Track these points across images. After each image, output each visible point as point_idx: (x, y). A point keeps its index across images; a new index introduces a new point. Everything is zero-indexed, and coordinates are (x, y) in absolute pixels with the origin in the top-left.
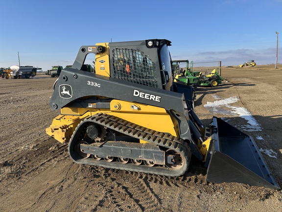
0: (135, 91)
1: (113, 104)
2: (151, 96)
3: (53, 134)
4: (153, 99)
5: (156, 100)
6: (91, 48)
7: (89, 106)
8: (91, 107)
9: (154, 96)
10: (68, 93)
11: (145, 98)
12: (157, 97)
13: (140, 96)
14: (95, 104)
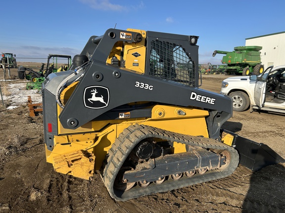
0: (193, 93)
1: (156, 110)
2: (208, 98)
3: (70, 169)
4: (209, 101)
5: (211, 103)
6: (125, 34)
7: (120, 117)
8: (123, 117)
9: (210, 99)
10: (101, 99)
11: (202, 101)
12: (212, 99)
13: (197, 100)
14: (129, 113)
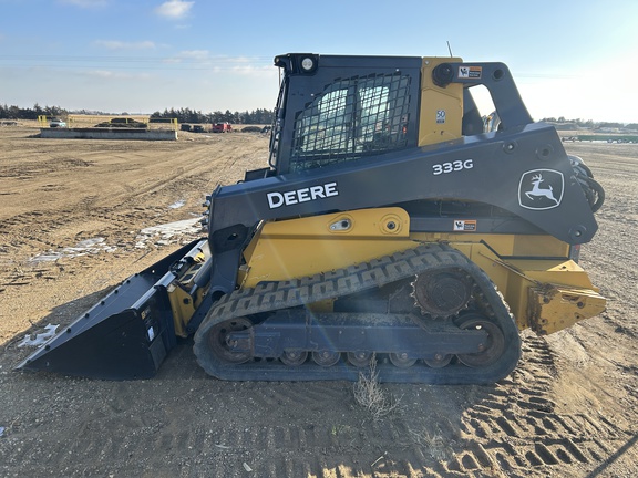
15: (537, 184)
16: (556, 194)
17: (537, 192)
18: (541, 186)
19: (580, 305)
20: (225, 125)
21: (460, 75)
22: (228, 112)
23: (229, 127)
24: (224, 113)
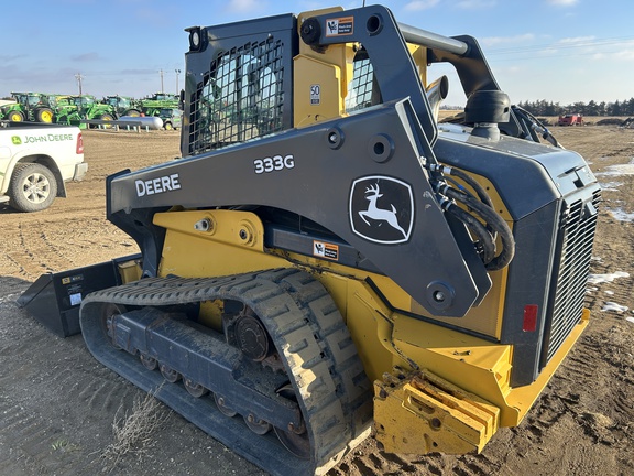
15: (373, 200)
16: (403, 221)
17: (373, 212)
18: (381, 205)
19: (436, 424)
20: (575, 118)
21: (329, 33)
22: (592, 103)
23: (579, 119)
24: (587, 103)
